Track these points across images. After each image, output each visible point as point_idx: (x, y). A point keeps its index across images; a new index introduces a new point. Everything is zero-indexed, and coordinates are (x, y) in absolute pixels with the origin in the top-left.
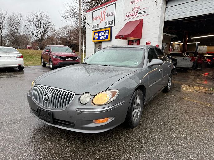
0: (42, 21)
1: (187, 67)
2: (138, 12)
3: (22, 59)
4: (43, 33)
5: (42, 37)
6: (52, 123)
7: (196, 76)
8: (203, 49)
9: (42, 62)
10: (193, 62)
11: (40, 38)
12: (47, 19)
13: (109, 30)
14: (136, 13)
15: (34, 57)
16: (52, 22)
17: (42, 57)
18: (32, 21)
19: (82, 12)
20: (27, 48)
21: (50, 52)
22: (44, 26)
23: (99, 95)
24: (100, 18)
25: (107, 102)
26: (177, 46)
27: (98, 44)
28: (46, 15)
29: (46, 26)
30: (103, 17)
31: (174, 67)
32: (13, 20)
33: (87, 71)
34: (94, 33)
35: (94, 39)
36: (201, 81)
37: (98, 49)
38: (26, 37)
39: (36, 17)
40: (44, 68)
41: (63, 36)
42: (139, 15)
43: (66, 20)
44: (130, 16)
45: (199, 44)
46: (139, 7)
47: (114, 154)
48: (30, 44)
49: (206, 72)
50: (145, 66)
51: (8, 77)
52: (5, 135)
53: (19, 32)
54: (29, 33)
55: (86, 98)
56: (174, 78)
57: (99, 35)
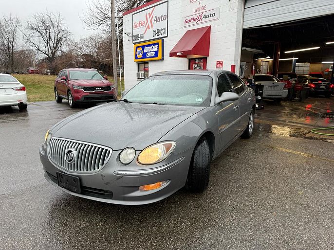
0: (52, 29)
1: (280, 97)
2: (203, 15)
3: (24, 93)
4: (54, 47)
5: (53, 54)
6: (80, 192)
7: (292, 110)
8: (303, 68)
9: (56, 95)
10: (288, 89)
11: (50, 55)
12: (60, 25)
13: (159, 42)
14: (200, 16)
15: (42, 87)
16: (68, 30)
17: (55, 88)
18: (36, 29)
19: (116, 15)
20: (29, 73)
21: (69, 81)
22: (56, 36)
23: (146, 151)
24: (145, 24)
25: (158, 160)
26: (264, 64)
27: (143, 65)
28: (57, 17)
29: (59, 36)
30: (149, 22)
31: (259, 97)
32: (4, 27)
33: (128, 113)
34: (137, 48)
35: (136, 58)
36: (299, 118)
37: (143, 72)
38: (27, 54)
39: (43, 21)
40: (59, 105)
41: (87, 51)
42: (204, 20)
43: (91, 27)
44: (190, 21)
45: (297, 61)
46: (204, 8)
47: (169, 233)
48: (34, 65)
49: (308, 103)
50: (212, 104)
51: (4, 122)
52: (9, 213)
53: (15, 47)
54: (32, 48)
55: (128, 155)
56: (259, 115)
57: (143, 51)
